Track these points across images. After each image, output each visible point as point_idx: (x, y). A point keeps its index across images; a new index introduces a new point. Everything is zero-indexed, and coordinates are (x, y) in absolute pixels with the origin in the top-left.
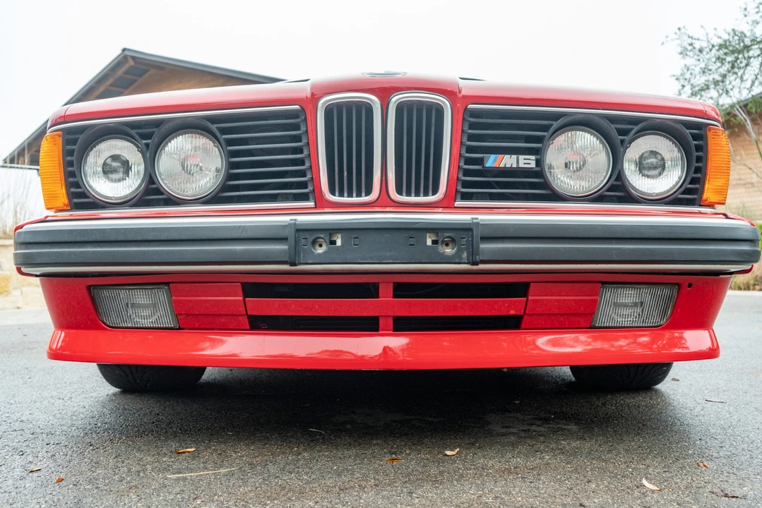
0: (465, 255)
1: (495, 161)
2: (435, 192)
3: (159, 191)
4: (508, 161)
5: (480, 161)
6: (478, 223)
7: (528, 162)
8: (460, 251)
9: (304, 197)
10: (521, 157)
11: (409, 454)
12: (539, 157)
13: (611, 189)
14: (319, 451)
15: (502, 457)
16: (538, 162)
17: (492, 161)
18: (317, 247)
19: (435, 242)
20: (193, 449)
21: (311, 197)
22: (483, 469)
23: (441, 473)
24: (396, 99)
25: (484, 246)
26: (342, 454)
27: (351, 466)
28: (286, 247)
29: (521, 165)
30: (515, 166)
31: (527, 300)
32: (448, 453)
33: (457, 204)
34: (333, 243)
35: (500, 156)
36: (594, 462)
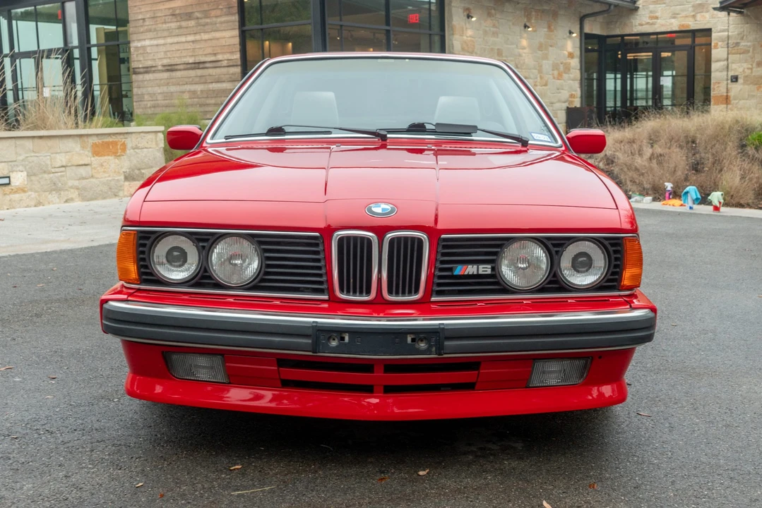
0: (434, 349)
1: (461, 270)
2: (417, 291)
3: (210, 277)
4: (471, 269)
5: (451, 269)
6: (443, 328)
7: (485, 269)
8: (430, 346)
9: (321, 291)
10: (481, 267)
11: (393, 473)
12: (493, 265)
13: (550, 282)
14: (330, 470)
15: (458, 477)
16: (493, 269)
17: (459, 270)
18: (331, 340)
19: (413, 340)
20: (240, 467)
21: (326, 291)
22: (442, 488)
23: (413, 492)
24: (390, 235)
25: (447, 343)
26: (347, 472)
27: (353, 484)
28: (310, 341)
29: (480, 272)
30: (475, 273)
31: (479, 372)
32: (421, 473)
33: (433, 299)
34: (343, 339)
35: (465, 267)
36: (520, 483)
